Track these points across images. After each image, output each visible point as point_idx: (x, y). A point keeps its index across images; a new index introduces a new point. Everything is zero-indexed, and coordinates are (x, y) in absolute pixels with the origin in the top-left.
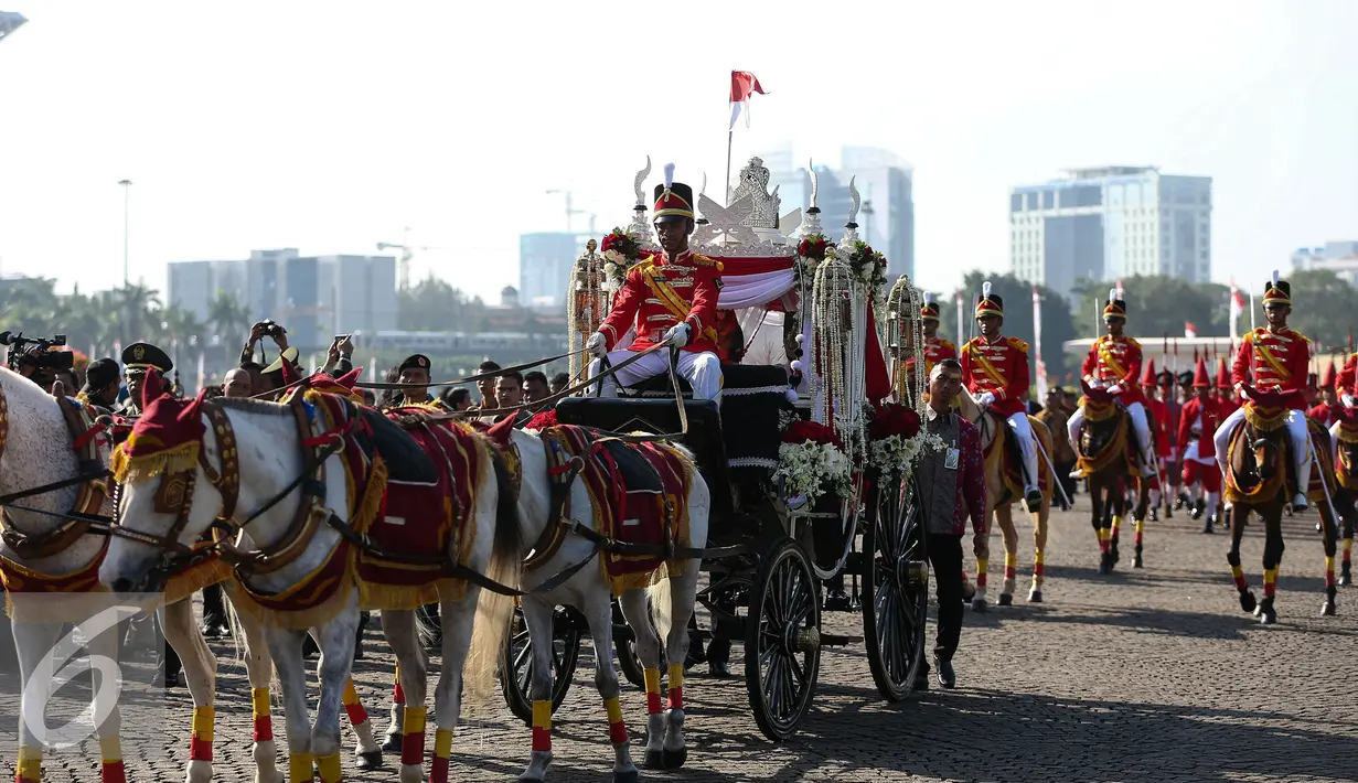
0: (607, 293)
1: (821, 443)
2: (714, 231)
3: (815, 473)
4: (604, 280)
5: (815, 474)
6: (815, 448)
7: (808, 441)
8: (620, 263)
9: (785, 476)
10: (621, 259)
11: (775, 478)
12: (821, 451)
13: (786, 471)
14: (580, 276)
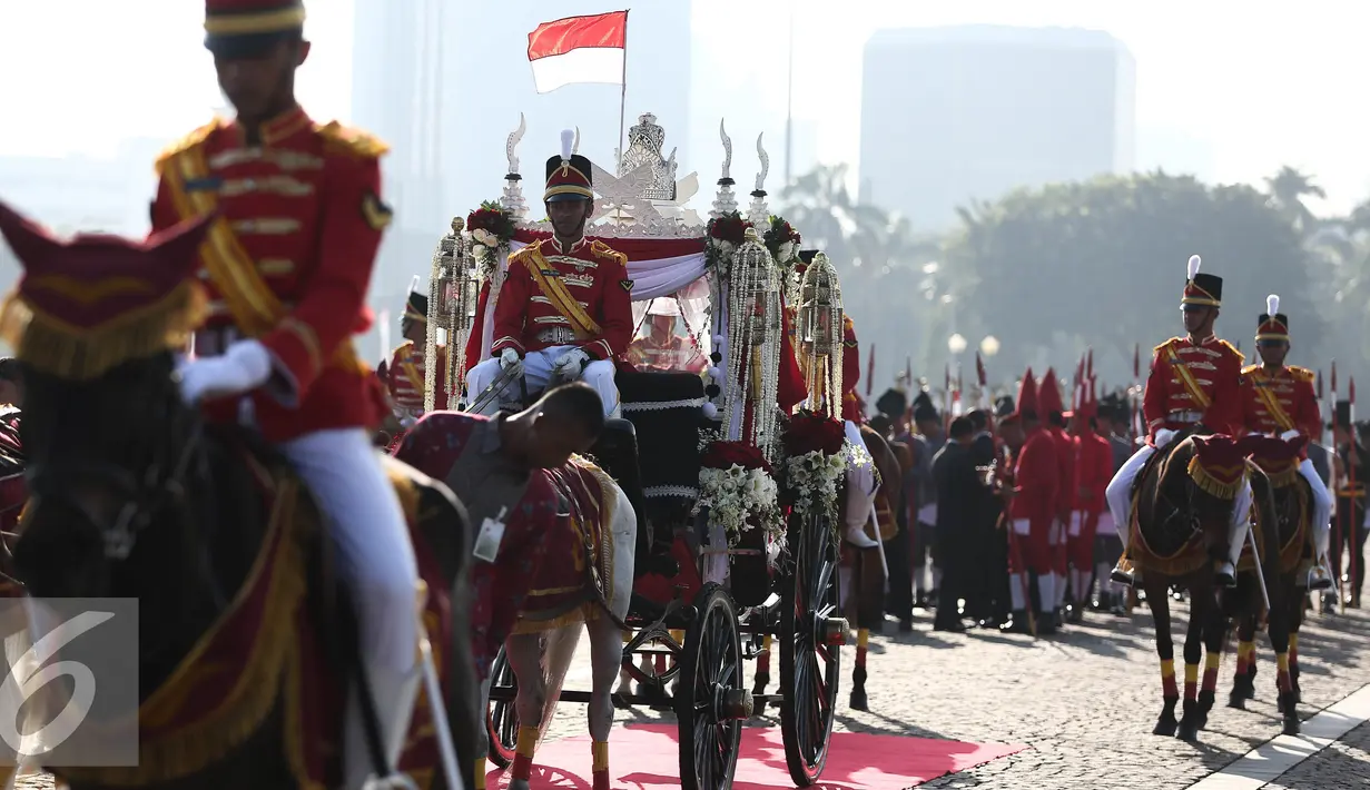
0: (477, 282)
1: (750, 467)
2: (605, 206)
3: (742, 503)
4: (473, 266)
5: (743, 505)
6: (743, 474)
7: (735, 466)
8: (491, 246)
9: (707, 508)
10: (492, 240)
11: (696, 510)
12: (748, 478)
13: (708, 503)
14: (443, 262)
